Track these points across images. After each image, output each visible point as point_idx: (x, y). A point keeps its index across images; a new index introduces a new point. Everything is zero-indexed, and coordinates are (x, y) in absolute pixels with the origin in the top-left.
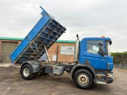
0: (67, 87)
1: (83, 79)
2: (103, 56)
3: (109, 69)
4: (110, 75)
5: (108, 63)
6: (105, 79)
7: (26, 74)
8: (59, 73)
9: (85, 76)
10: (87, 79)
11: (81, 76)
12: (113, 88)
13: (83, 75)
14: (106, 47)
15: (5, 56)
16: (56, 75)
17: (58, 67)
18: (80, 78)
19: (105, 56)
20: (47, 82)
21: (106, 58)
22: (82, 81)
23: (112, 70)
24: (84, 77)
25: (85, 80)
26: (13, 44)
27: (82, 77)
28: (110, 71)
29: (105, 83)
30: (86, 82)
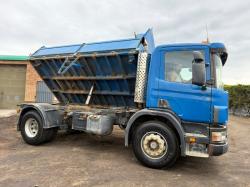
0: (116, 163)
1: (153, 145)
2: (204, 89)
3: (216, 120)
4: (219, 136)
5: (216, 107)
6: (207, 146)
7: (30, 133)
8: (100, 131)
9: (157, 137)
10: (162, 146)
11: (148, 138)
12: (224, 165)
13: (152, 136)
14: (211, 67)
15: (2, 94)
16: (93, 134)
17: (99, 116)
18: (146, 142)
19: (209, 89)
20: (75, 149)
21: (211, 95)
22: (152, 149)
23: (224, 123)
24: (156, 141)
25: (158, 147)
26: (16, 70)
27: (152, 140)
28: (218, 126)
29: (206, 156)
30: (160, 151)
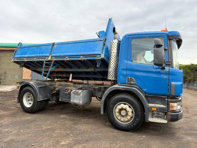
8: (81, 102)
10: (130, 113)
14: (169, 51)
18: (117, 110)
20: (62, 116)
21: (169, 73)
23: (179, 96)
28: (175, 98)
30: (129, 117)
